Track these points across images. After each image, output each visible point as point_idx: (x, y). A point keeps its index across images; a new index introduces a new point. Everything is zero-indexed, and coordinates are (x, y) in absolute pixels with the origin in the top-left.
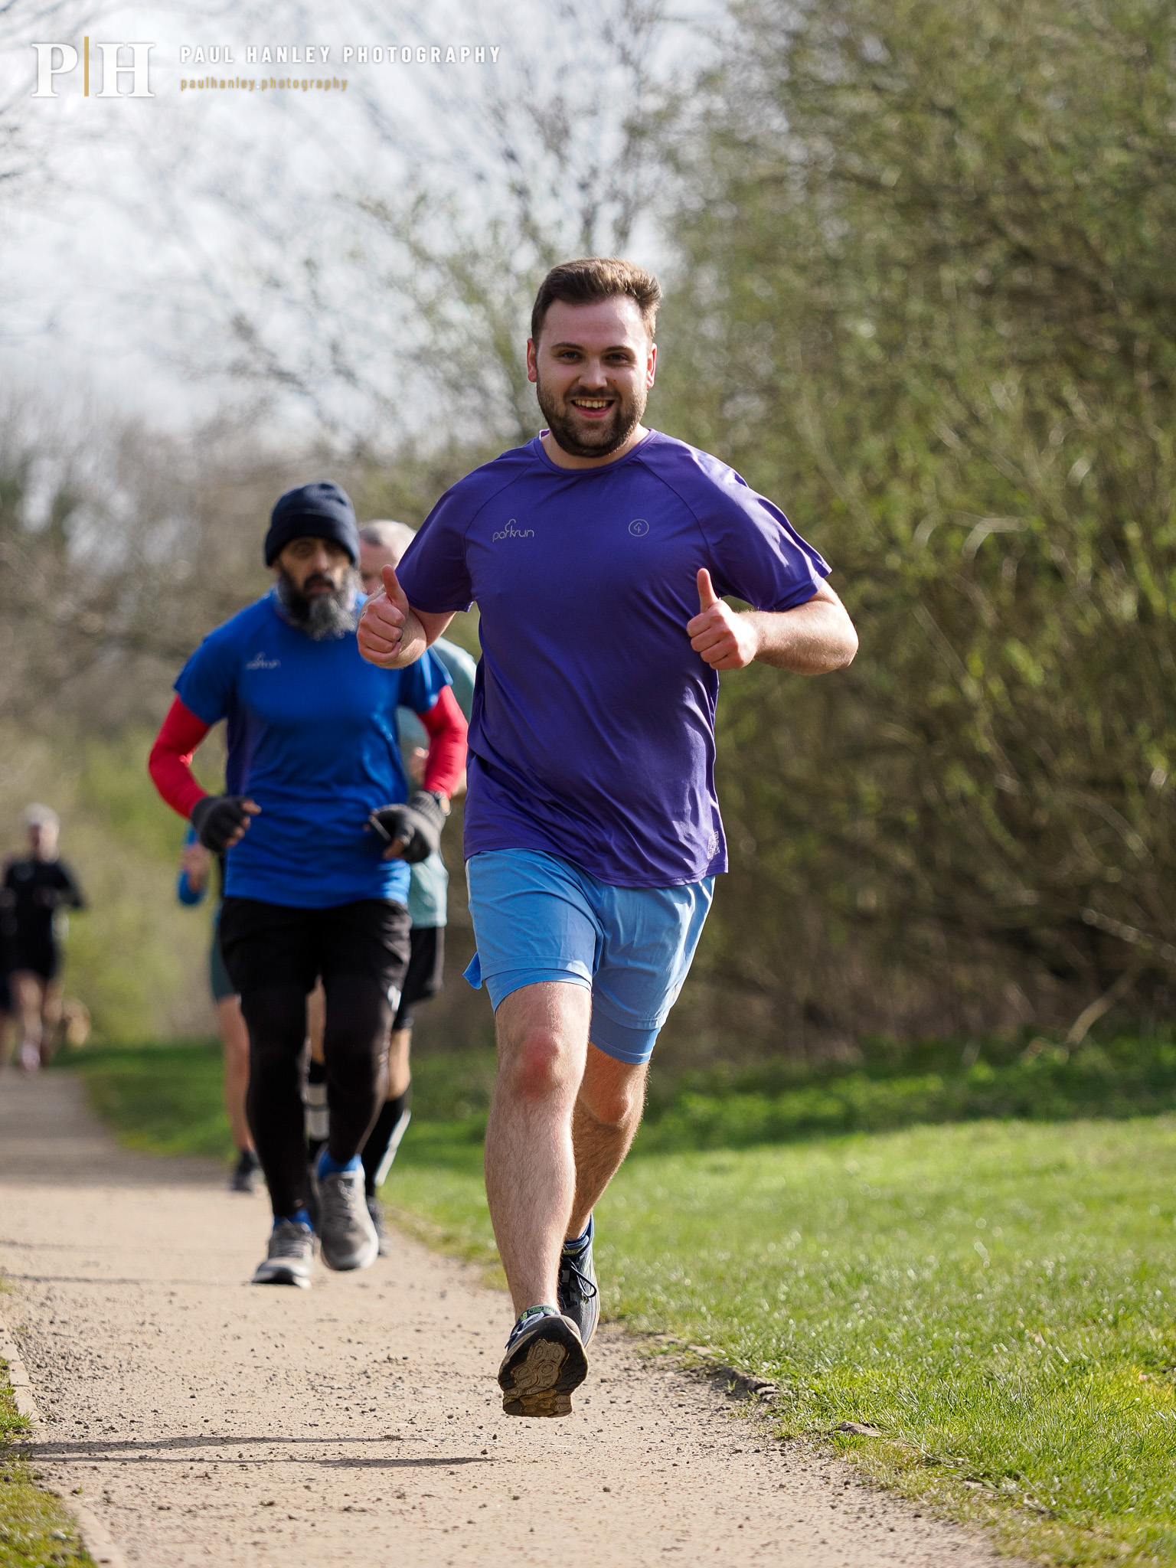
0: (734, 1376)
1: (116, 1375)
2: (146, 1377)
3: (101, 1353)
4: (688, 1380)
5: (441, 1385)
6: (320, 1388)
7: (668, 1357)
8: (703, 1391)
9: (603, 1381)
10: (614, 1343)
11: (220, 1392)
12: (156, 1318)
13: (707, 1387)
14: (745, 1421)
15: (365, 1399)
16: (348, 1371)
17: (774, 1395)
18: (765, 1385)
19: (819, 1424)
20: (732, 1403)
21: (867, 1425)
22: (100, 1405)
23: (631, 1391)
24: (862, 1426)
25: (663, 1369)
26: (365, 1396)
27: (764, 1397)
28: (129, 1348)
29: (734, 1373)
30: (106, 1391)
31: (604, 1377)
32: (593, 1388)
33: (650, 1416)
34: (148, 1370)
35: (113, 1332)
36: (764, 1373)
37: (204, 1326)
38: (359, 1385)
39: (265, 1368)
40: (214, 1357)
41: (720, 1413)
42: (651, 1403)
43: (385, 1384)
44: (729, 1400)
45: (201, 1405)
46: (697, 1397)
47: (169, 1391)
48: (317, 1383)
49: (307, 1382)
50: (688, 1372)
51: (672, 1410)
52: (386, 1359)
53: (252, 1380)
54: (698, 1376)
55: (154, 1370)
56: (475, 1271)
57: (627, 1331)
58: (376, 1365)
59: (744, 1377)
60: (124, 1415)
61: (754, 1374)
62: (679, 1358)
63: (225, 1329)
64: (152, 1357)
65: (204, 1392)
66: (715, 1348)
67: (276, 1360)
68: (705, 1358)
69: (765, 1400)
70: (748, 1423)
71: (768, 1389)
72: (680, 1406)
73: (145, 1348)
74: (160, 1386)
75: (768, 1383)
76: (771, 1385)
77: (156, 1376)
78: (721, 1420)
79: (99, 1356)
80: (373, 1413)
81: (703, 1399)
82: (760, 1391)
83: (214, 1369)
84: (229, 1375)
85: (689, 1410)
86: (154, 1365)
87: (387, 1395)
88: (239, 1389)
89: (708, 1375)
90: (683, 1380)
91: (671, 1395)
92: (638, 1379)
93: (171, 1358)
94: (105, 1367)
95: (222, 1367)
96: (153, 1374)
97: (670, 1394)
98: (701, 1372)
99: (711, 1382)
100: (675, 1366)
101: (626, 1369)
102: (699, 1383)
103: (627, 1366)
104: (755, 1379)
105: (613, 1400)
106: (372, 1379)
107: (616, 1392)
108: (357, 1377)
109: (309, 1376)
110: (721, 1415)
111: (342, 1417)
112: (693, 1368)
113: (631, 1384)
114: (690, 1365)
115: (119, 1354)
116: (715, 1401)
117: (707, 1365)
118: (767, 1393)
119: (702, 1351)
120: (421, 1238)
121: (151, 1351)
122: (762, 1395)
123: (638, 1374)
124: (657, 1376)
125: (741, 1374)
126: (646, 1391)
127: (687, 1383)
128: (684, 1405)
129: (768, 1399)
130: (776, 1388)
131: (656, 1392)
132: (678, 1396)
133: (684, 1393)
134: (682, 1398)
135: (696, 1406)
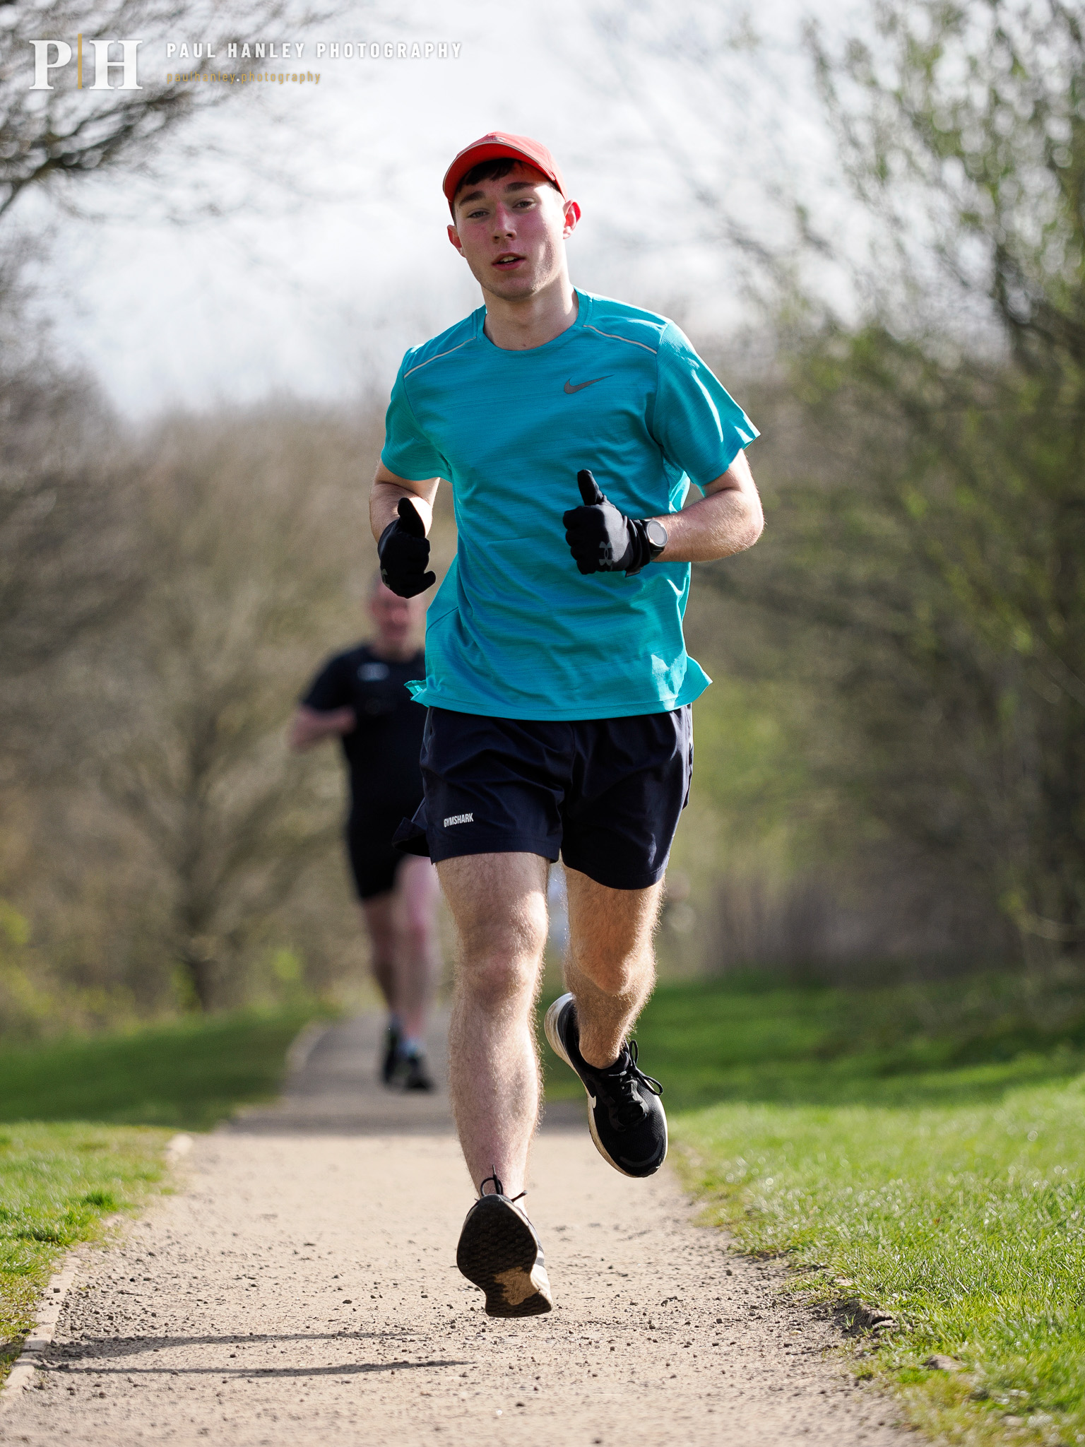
0: (859, 1311)
3: (160, 1312)
4: (815, 1316)
7: (808, 1292)
8: (821, 1327)
9: (719, 1321)
10: (769, 1280)
13: (831, 1323)
17: (889, 1329)
18: (883, 1319)
19: (908, 1359)
20: (844, 1341)
23: (744, 1331)
24: (948, 1360)
25: (793, 1305)
27: (877, 1332)
29: (859, 1306)
31: (722, 1318)
32: (704, 1329)
34: (201, 1328)
36: (889, 1305)
38: (437, 1336)
39: (341, 1321)
41: (823, 1352)
42: (757, 1344)
43: (466, 1334)
44: (842, 1337)
46: (811, 1335)
50: (818, 1308)
51: (774, 1351)
54: (826, 1312)
55: (209, 1328)
57: (789, 1266)
59: (866, 1311)
61: (877, 1306)
63: (336, 1279)
68: (842, 1291)
69: (876, 1336)
70: (842, 1362)
71: (886, 1323)
72: (786, 1346)
75: (887, 1316)
76: (890, 1318)
78: (818, 1360)
81: (817, 1337)
82: (876, 1326)
83: (280, 1325)
85: (792, 1350)
89: (835, 1309)
90: (808, 1317)
91: (787, 1334)
92: (760, 1318)
93: (238, 1314)
95: (293, 1321)
97: (783, 1334)
98: (830, 1308)
99: (835, 1317)
101: (755, 1307)
102: (823, 1319)
103: (757, 1305)
104: (874, 1313)
106: (456, 1330)
107: (726, 1334)
112: (824, 1304)
113: (750, 1323)
114: (822, 1300)
116: (827, 1339)
117: (839, 1300)
118: (881, 1327)
119: (844, 1283)
121: (218, 1307)
122: (877, 1329)
123: (764, 1313)
124: (784, 1313)
125: (865, 1307)
126: (760, 1332)
127: (811, 1320)
128: (791, 1345)
129: (881, 1333)
130: (894, 1322)
131: (772, 1331)
132: (793, 1335)
133: (799, 1332)
134: (794, 1337)
135: (803, 1345)
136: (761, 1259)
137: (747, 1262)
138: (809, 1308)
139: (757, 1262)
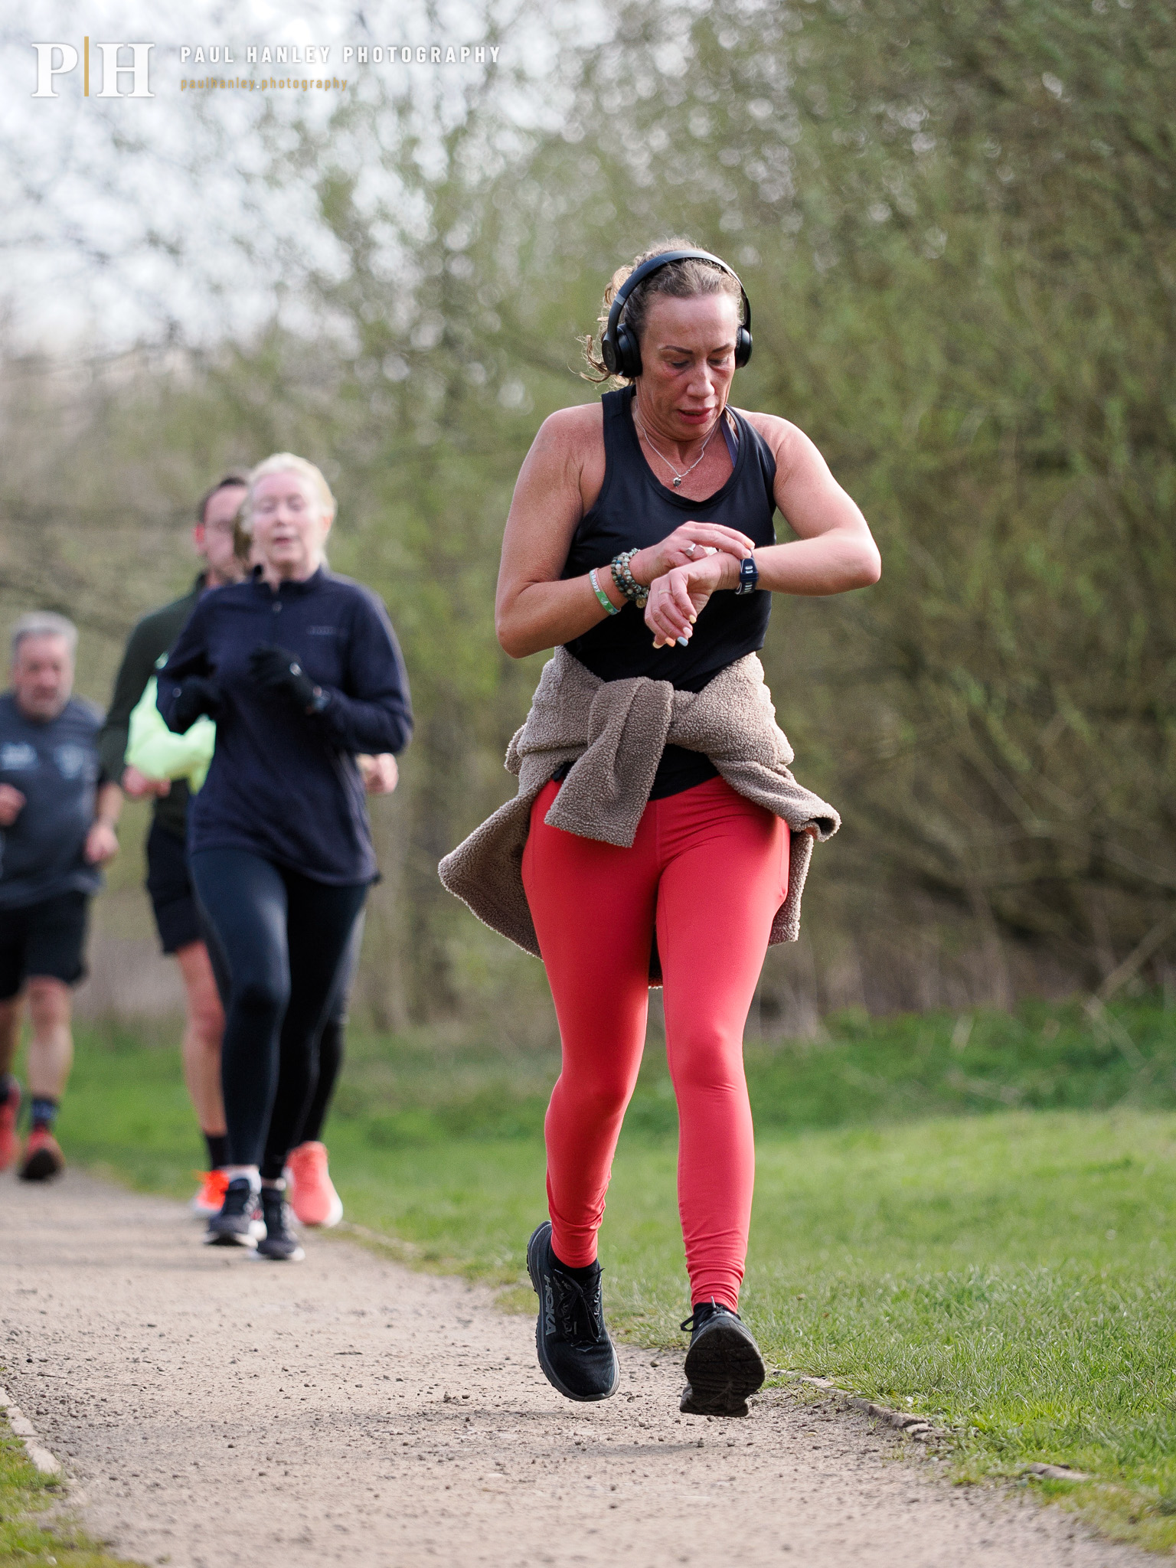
0: (872, 1412)
1: (131, 1421)
2: (168, 1423)
3: (105, 1396)
4: (814, 1417)
5: (518, 1428)
6: (376, 1434)
7: (778, 1390)
8: (837, 1430)
11: (263, 1441)
12: (147, 1353)
13: (840, 1425)
14: (905, 1464)
15: (435, 1446)
16: (402, 1413)
17: (931, 1434)
19: (1001, 1467)
20: (878, 1444)
21: (1067, 1467)
22: (127, 1457)
23: (748, 1431)
24: (1059, 1469)
25: (778, 1405)
26: (433, 1442)
27: (917, 1436)
28: (136, 1390)
29: (872, 1408)
30: (127, 1441)
33: (783, 1461)
34: (167, 1414)
35: (107, 1370)
36: (910, 1407)
37: (209, 1363)
40: (239, 1399)
41: (868, 1455)
42: (778, 1446)
44: (873, 1440)
45: (246, 1455)
46: (831, 1437)
47: (201, 1439)
48: (371, 1427)
49: (358, 1428)
50: (812, 1408)
51: (807, 1453)
52: (442, 1398)
53: (293, 1425)
54: (825, 1412)
56: (484, 1294)
58: (433, 1406)
59: (886, 1414)
60: (162, 1469)
61: (899, 1409)
62: (795, 1393)
63: (233, 1365)
64: (165, 1399)
65: (242, 1441)
66: (840, 1380)
67: (313, 1402)
68: (827, 1392)
69: (919, 1440)
70: (908, 1468)
71: (920, 1426)
72: (815, 1448)
73: (154, 1390)
74: (188, 1434)
75: (919, 1419)
76: (923, 1422)
77: (179, 1421)
78: (873, 1465)
79: (104, 1400)
80: (453, 1463)
81: (840, 1439)
82: (911, 1429)
84: (265, 1420)
85: (828, 1453)
86: (172, 1409)
87: (459, 1441)
88: (283, 1436)
89: (838, 1411)
90: (808, 1418)
91: (799, 1435)
93: (191, 1401)
94: (116, 1413)
96: (173, 1420)
97: (796, 1435)
98: (827, 1408)
100: (793, 1402)
102: (828, 1421)
104: (901, 1415)
105: (731, 1442)
108: (416, 1421)
109: (358, 1421)
110: (870, 1459)
111: (418, 1468)
112: (816, 1405)
115: (126, 1397)
116: (856, 1442)
117: (833, 1400)
118: (919, 1431)
119: (822, 1383)
120: (395, 1257)
122: (914, 1434)
124: (772, 1413)
125: (881, 1409)
126: (766, 1432)
127: (814, 1421)
128: (820, 1447)
129: (923, 1438)
130: (929, 1426)
131: (779, 1432)
132: (808, 1436)
133: (815, 1433)
134: (814, 1439)
135: (835, 1449)
136: (668, 1353)
137: (653, 1355)
138: (801, 1408)
139: (665, 1355)
